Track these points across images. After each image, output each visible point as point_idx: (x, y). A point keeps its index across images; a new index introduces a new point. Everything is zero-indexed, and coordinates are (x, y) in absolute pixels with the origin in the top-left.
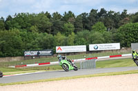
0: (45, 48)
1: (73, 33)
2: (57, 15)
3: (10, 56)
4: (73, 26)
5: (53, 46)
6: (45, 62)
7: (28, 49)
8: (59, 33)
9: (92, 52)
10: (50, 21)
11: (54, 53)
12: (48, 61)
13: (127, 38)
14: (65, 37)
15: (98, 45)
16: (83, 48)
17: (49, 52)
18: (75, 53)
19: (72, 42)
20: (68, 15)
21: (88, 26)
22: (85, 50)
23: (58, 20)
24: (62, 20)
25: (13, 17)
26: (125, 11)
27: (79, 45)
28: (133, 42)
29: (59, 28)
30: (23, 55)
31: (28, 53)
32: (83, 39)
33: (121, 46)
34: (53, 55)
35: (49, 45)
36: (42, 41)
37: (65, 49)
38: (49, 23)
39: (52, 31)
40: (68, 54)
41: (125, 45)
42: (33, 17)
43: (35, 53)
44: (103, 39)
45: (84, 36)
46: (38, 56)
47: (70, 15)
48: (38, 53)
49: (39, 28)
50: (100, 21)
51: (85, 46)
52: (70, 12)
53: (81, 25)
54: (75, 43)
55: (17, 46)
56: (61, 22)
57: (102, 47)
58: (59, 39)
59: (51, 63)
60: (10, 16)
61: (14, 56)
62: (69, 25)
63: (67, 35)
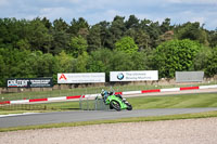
0: (41, 75)
1: (85, 53)
2: (60, 24)
4: (85, 42)
5: (53, 73)
6: (39, 97)
7: (14, 76)
8: (63, 53)
9: (113, 83)
10: (50, 32)
11: (54, 83)
12: (44, 96)
13: (169, 63)
14: (72, 59)
15: (124, 73)
16: (99, 77)
17: (47, 81)
18: (87, 84)
19: (83, 67)
20: (78, 23)
21: (110, 42)
22: (103, 80)
23: (63, 32)
24: (68, 32)
26: (168, 20)
27: (94, 71)
28: (178, 70)
29: (64, 44)
30: (5, 86)
31: (12, 83)
32: (100, 62)
33: (160, 76)
34: (52, 86)
35: (47, 71)
36: (36, 64)
37: (72, 78)
38: (48, 37)
39: (52, 49)
40: (77, 85)
41: (166, 74)
42: (22, 25)
43: (24, 83)
44: (132, 63)
45: (103, 58)
46: (29, 86)
47: (81, 24)
48: (29, 83)
49: (32, 43)
50: (129, 34)
51: (104, 74)
52: (81, 19)
53: (99, 41)
54: (88, 69)
56: (66, 35)
57: (129, 76)
58: (63, 62)
59: (50, 99)
62: (79, 40)
63: (75, 56)
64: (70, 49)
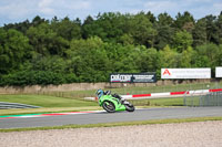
0: (144, 70)
1: (190, 48)
2: (165, 18)
3: (88, 81)
4: (191, 36)
5: (156, 68)
6: (142, 92)
7: (117, 71)
8: (167, 47)
9: (219, 79)
10: (154, 27)
11: (157, 78)
12: (147, 92)
14: (176, 54)
16: (205, 73)
17: (150, 77)
18: (191, 80)
19: (187, 62)
20: (183, 17)
21: (216, 37)
22: (209, 77)
23: (167, 26)
24: (172, 26)
25: (95, 19)
27: (199, 67)
29: (168, 38)
30: (108, 81)
31: (116, 78)
32: (205, 58)
34: (155, 82)
35: (151, 66)
36: (139, 58)
37: (176, 73)
38: (152, 31)
39: (156, 43)
40: (181, 81)
42: (126, 19)
43: (128, 78)
45: (209, 53)
46: (132, 81)
47: (186, 18)
48: (133, 78)
49: (135, 38)
51: (209, 70)
52: (186, 14)
53: (204, 35)
54: (193, 64)
55: (100, 66)
56: (170, 30)
58: (167, 57)
59: (153, 95)
60: (89, 18)
61: (93, 82)
62: (184, 35)
63: (180, 51)
64: (175, 44)
